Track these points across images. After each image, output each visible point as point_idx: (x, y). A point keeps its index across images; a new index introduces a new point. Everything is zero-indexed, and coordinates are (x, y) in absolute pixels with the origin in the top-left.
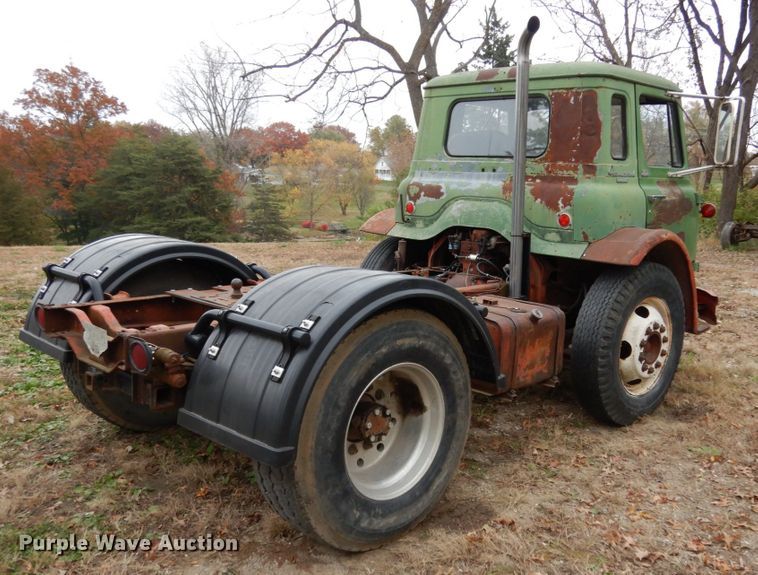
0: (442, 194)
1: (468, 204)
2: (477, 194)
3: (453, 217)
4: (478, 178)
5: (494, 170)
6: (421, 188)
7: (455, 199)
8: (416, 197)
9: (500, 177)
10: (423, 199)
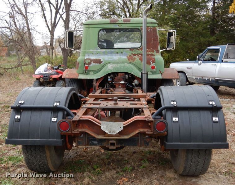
0: (102, 62)
1: (115, 65)
2: (118, 61)
3: (110, 69)
4: (116, 56)
5: (122, 53)
6: (91, 60)
7: (108, 63)
8: (90, 63)
9: (125, 55)
10: (93, 64)
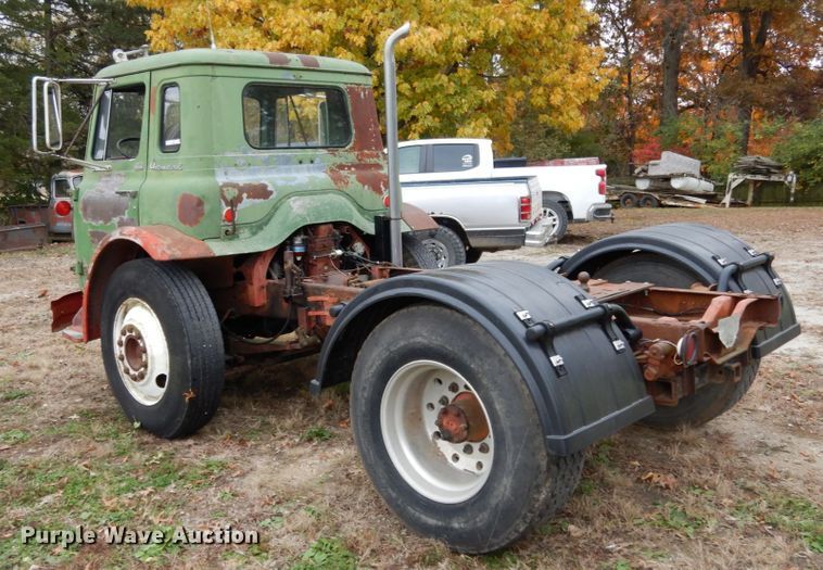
0: (271, 193)
1: (307, 199)
2: (310, 188)
3: (298, 215)
4: (298, 171)
5: (312, 162)
6: (242, 190)
7: (288, 196)
8: (238, 199)
9: (319, 169)
10: (246, 202)
